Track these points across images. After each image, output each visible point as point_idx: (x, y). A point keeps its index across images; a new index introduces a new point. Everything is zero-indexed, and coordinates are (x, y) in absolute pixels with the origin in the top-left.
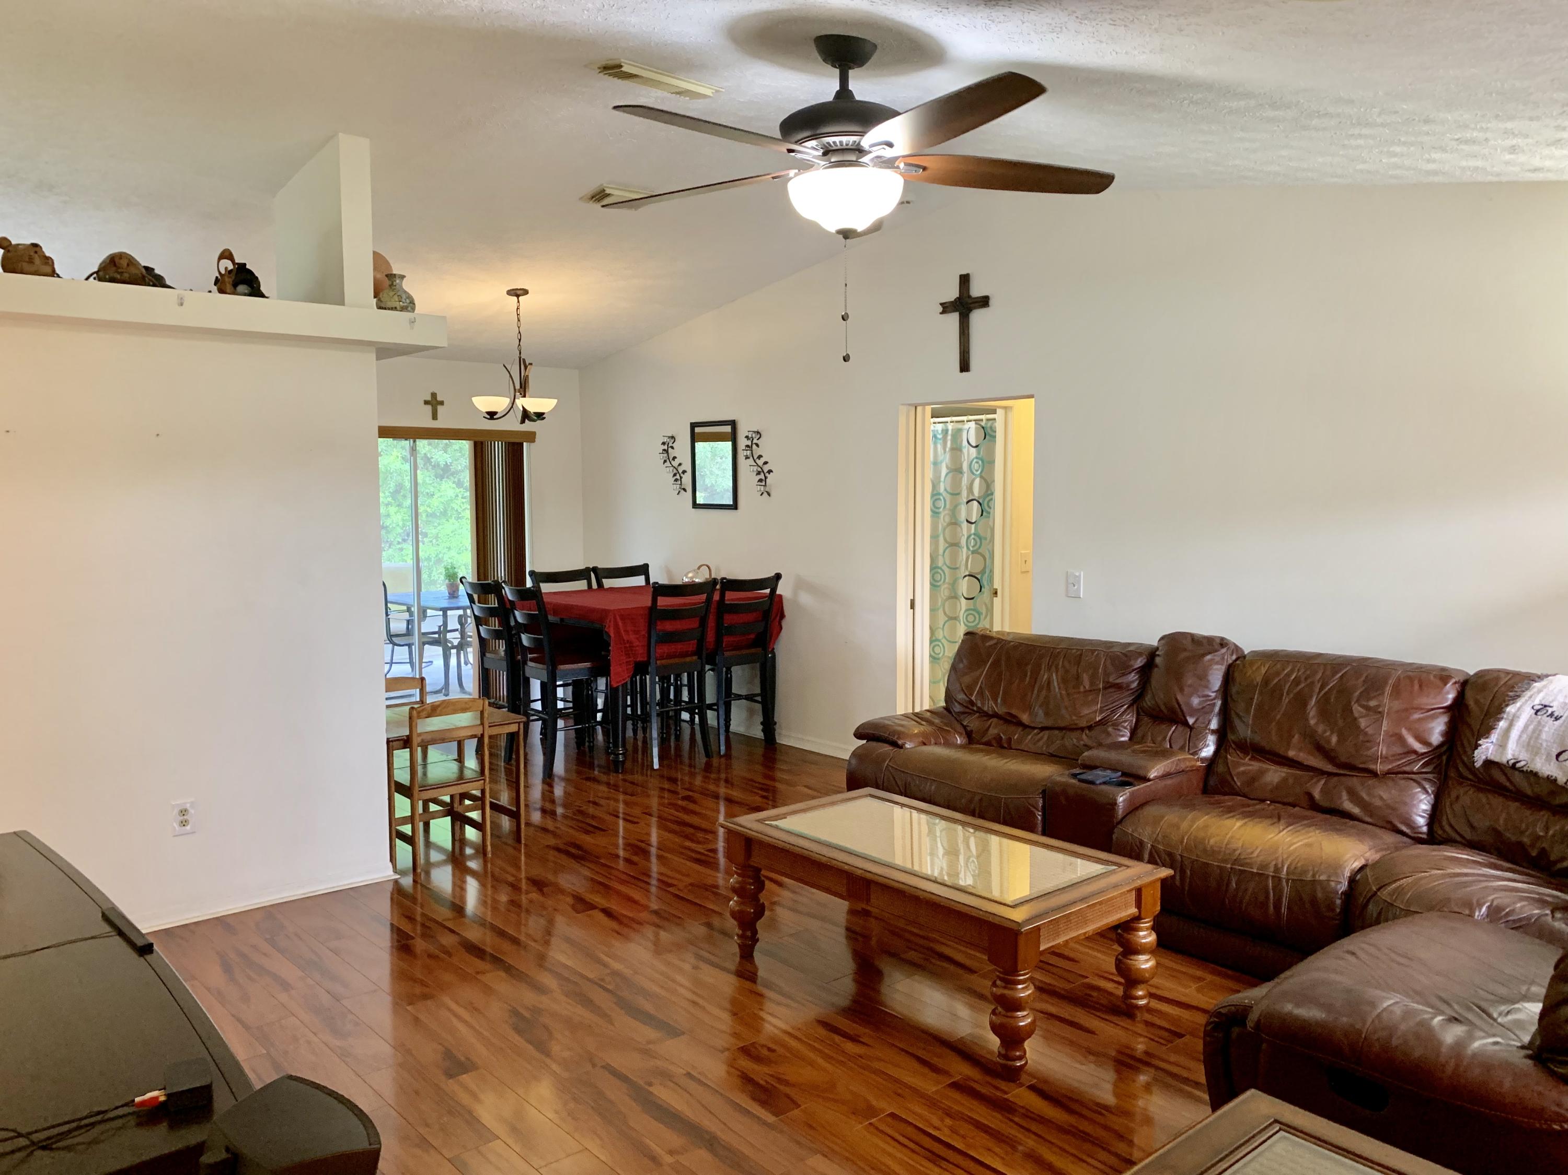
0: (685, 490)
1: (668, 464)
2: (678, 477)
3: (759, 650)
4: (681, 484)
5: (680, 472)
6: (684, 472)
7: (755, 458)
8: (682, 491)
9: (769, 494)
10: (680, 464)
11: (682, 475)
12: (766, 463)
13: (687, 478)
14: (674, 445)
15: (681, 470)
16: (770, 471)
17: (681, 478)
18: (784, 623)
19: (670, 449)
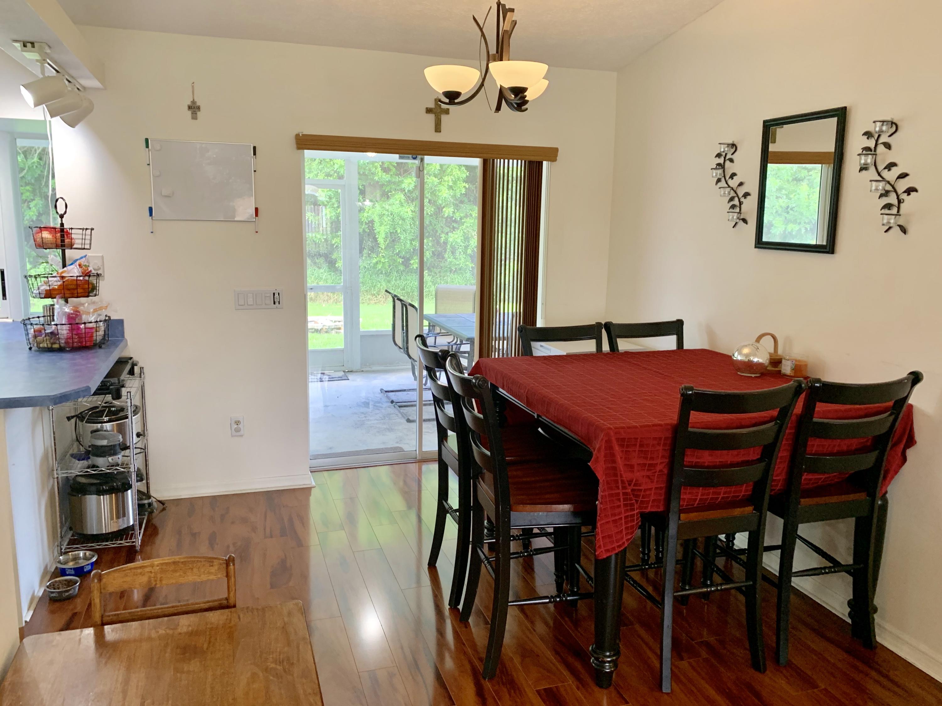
0: (745, 221)
1: (723, 184)
2: (736, 202)
3: (862, 496)
4: (740, 213)
5: (740, 195)
6: (746, 195)
7: (881, 167)
8: (741, 223)
9: (904, 230)
10: (741, 184)
11: (742, 199)
12: (903, 176)
13: (750, 205)
14: (733, 157)
15: (741, 192)
16: (910, 191)
17: (741, 203)
18: (910, 453)
19: (728, 163)
